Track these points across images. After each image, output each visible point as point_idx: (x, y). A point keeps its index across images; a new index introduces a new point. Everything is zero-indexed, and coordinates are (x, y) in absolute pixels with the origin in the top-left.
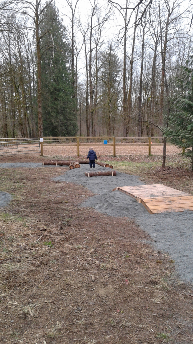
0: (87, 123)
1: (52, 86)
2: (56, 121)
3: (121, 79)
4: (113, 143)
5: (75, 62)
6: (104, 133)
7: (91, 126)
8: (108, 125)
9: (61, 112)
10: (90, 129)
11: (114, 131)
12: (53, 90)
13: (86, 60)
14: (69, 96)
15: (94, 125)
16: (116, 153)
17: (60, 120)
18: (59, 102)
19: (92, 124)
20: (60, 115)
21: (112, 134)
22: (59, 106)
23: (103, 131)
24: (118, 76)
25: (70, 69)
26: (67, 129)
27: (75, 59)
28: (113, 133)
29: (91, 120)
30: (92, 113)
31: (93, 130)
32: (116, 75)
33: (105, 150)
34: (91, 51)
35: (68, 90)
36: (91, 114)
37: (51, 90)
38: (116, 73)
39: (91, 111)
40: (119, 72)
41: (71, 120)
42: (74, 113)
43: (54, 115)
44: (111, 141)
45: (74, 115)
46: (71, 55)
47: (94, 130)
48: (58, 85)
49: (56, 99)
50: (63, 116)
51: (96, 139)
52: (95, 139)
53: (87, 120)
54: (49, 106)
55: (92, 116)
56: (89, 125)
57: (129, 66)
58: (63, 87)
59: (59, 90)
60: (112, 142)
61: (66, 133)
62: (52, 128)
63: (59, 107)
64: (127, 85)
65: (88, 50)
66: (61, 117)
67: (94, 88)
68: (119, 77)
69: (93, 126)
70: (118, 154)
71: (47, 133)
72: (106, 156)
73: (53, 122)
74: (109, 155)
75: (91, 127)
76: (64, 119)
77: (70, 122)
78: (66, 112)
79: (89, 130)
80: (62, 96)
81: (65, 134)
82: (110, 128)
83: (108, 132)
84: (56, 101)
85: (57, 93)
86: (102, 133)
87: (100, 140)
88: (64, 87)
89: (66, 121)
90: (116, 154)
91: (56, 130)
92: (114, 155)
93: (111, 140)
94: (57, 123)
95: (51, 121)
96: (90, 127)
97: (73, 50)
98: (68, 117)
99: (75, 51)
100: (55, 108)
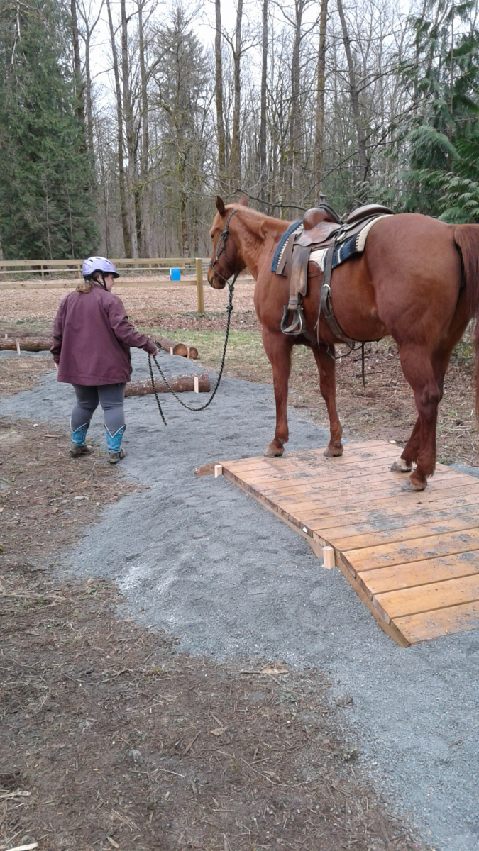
0: (124, 222)
1: (21, 119)
2: (38, 219)
3: (210, 102)
4: (194, 278)
5: (82, 52)
6: (171, 251)
7: (135, 230)
8: (180, 228)
9: (48, 192)
10: (134, 239)
11: (197, 244)
12: (24, 133)
13: (114, 48)
14: (69, 149)
15: (144, 229)
16: (205, 306)
17: (49, 214)
18: (42, 165)
19: (138, 226)
20: (48, 200)
21: (192, 252)
22: (43, 175)
23: (167, 245)
24: (201, 96)
25: (69, 72)
26: (69, 240)
27: (82, 45)
28: (196, 249)
29: (133, 214)
30: (137, 195)
31: (143, 243)
32: (197, 92)
33: (174, 297)
34: (125, 20)
35: (65, 131)
36: (133, 197)
37: (19, 130)
38: (196, 88)
39: (132, 188)
40: (205, 85)
41: (80, 214)
42: (87, 194)
43: (29, 202)
44: (190, 271)
45: (87, 200)
46: (70, 33)
47: (145, 242)
48: (39, 116)
49: (34, 157)
50: (55, 202)
51: (150, 265)
52: (148, 267)
53: (124, 215)
54: (14, 177)
55: (137, 202)
56: (129, 228)
57: (230, 67)
58: (51, 123)
59: (40, 132)
60: (193, 273)
61: (67, 250)
62: (26, 237)
63: (43, 180)
64: (227, 120)
65: (117, 20)
66: (50, 207)
67: (140, 127)
68: (203, 98)
69: (141, 230)
70: (211, 309)
71: (14, 252)
72: (175, 314)
73: (30, 221)
74: (185, 310)
75: (135, 234)
76: (59, 212)
77: (78, 221)
78: (63, 192)
79: (131, 243)
80: (50, 148)
81: (64, 254)
82: (186, 235)
83: (182, 247)
84: (34, 161)
85: (36, 139)
86: (166, 251)
87: (160, 269)
88: (56, 124)
89: (65, 217)
90: (206, 309)
91: (39, 243)
92: (201, 314)
93: (190, 267)
94: (41, 224)
95: (21, 219)
96: (131, 233)
97: (74, 19)
98: (71, 208)
99: (81, 23)
100: (32, 182)
